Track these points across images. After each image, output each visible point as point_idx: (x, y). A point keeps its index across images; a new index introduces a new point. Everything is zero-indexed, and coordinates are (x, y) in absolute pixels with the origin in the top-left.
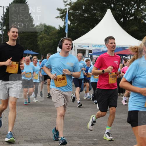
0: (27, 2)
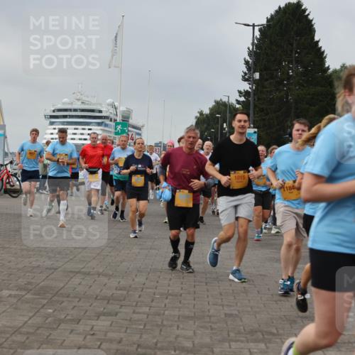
0: (309, 14)
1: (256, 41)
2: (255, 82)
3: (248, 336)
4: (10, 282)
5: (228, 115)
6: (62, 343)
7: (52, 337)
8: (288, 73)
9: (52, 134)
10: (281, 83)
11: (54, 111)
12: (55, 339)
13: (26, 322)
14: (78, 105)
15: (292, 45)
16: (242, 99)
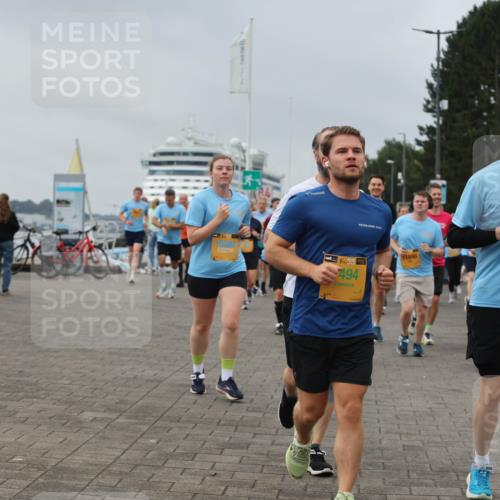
1: (442, 56)
2: (442, 113)
3: (436, 477)
4: (94, 400)
5: (404, 161)
6: (170, 488)
7: (154, 479)
8: (489, 100)
9: (152, 187)
10: (478, 115)
11: (155, 155)
12: (159, 482)
13: (118, 457)
14: (189, 147)
15: (493, 60)
16: (425, 138)
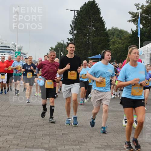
0: (98, 6)
1: (75, 17)
3: (72, 143)
5: (63, 49)
8: (89, 31)
10: (86, 35)
15: (91, 19)
